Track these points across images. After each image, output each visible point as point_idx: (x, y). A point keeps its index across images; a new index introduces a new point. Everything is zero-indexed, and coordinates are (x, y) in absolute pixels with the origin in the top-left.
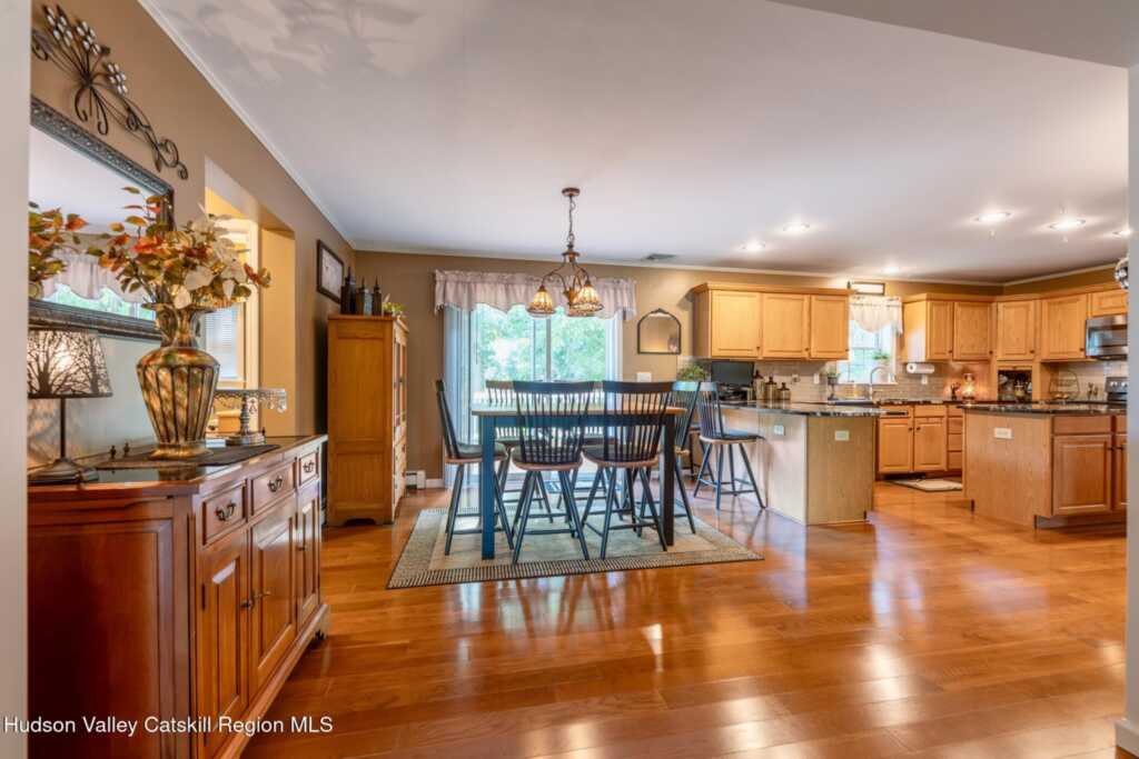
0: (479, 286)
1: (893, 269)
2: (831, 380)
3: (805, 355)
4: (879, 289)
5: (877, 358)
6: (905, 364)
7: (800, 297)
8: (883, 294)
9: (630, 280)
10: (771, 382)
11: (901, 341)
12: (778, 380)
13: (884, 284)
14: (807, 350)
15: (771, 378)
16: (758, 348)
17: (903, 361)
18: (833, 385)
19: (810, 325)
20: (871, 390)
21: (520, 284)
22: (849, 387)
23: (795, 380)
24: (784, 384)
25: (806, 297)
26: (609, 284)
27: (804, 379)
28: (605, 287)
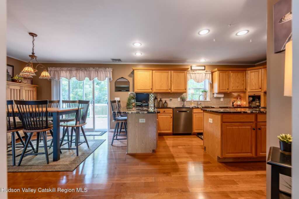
0: (61, 72)
1: (203, 60)
2: (183, 100)
3: (170, 91)
4: (203, 68)
5: (203, 92)
6: (214, 94)
7: (168, 71)
8: (205, 70)
9: (110, 68)
10: (161, 100)
11: (212, 86)
12: (164, 100)
13: (205, 66)
14: (170, 89)
15: (161, 99)
16: (151, 89)
17: (213, 93)
18: (184, 101)
19: (171, 81)
20: (199, 103)
21: (74, 71)
22: (190, 102)
23: (171, 100)
24: (166, 101)
25: (169, 71)
26: (103, 70)
27: (173, 100)
28: (101, 71)
